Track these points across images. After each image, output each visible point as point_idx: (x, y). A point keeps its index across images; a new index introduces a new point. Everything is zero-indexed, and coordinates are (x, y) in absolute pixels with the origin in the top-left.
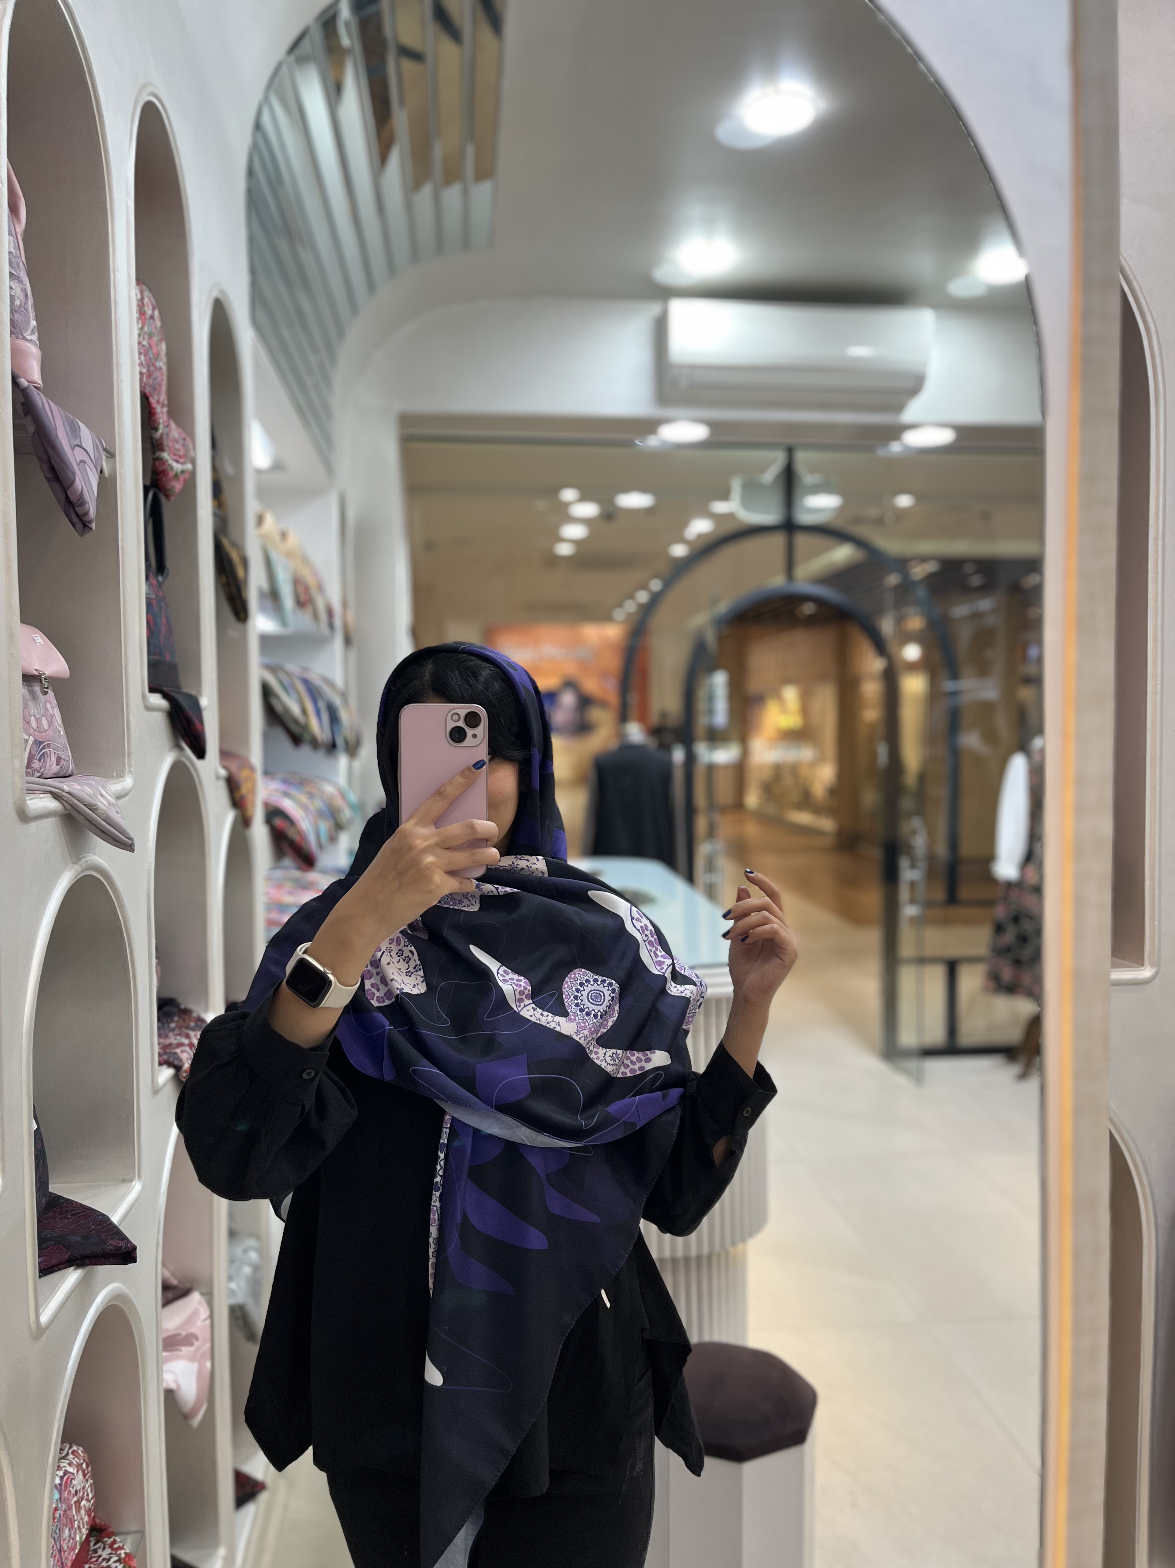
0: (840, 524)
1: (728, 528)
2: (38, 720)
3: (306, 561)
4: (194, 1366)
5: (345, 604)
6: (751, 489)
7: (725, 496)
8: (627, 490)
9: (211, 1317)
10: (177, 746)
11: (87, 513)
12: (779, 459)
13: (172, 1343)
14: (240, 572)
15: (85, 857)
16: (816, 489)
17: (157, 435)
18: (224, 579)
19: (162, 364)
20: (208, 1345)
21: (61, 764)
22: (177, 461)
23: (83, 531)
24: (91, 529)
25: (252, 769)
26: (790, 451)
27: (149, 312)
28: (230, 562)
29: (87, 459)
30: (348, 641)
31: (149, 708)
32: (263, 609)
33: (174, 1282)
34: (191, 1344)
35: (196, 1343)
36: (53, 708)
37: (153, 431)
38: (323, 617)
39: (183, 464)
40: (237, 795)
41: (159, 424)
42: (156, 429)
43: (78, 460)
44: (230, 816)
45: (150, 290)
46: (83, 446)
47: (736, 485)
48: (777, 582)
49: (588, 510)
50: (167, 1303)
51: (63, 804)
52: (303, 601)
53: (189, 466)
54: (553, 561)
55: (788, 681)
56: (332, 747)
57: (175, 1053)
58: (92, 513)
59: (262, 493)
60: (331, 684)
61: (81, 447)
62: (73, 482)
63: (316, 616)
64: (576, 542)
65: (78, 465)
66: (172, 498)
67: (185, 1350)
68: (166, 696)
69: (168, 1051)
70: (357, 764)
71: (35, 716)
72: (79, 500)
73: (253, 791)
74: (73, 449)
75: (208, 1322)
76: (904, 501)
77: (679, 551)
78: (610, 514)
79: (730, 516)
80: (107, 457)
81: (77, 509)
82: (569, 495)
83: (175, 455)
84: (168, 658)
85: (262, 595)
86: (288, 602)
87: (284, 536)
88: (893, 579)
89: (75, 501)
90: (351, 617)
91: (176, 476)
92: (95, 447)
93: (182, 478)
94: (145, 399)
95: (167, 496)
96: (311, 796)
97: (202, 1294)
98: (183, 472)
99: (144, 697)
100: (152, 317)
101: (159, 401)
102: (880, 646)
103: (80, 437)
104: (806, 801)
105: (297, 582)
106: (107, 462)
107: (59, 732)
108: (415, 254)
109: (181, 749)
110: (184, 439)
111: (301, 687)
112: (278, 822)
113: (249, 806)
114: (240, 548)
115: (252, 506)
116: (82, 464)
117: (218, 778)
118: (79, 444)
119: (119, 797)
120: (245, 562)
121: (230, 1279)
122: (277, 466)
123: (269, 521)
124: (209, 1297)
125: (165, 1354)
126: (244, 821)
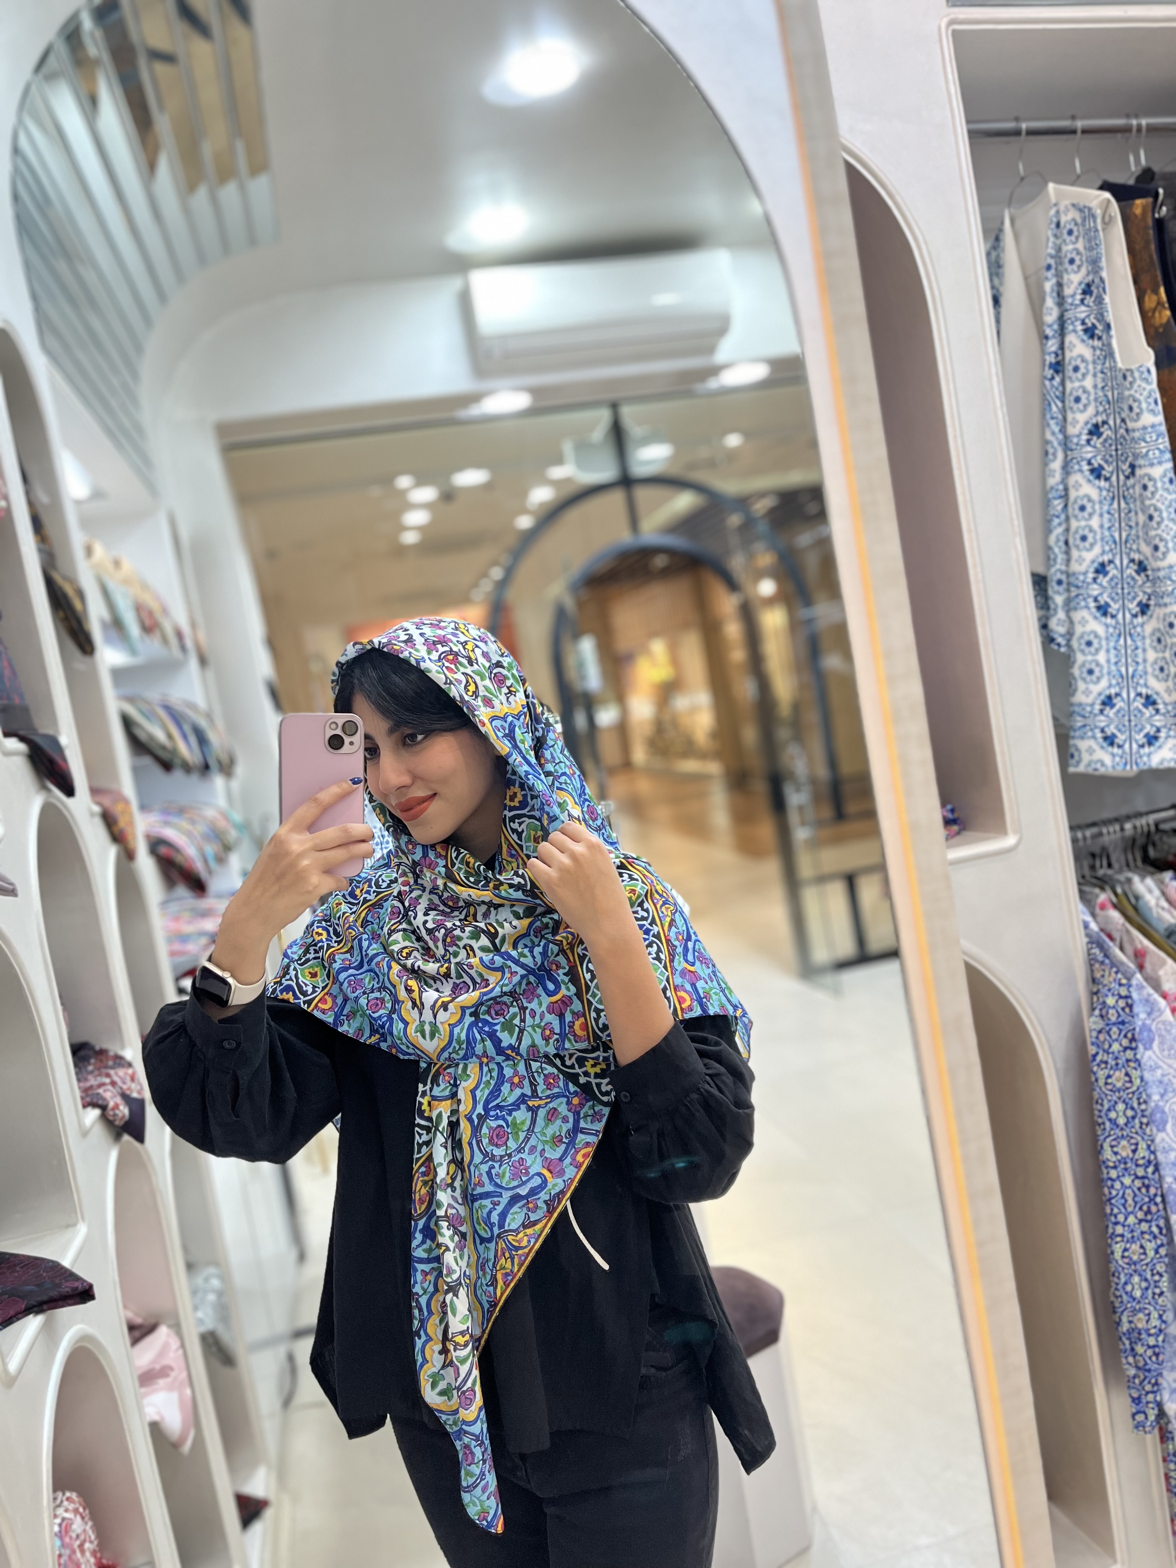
0: (675, 471)
1: (569, 491)
3: (145, 586)
4: (174, 1396)
5: (193, 625)
6: (583, 448)
7: (559, 460)
8: (461, 467)
9: (183, 1346)
10: (43, 788)
12: (604, 416)
13: (147, 1378)
14: (78, 605)
16: (647, 441)
18: (61, 614)
20: (184, 1375)
25: (126, 802)
26: (614, 406)
28: (65, 596)
30: (203, 661)
31: (7, 754)
32: (108, 640)
33: (138, 1321)
34: (167, 1376)
35: (173, 1374)
38: (173, 639)
40: (115, 830)
44: (112, 852)
47: (568, 448)
48: (624, 537)
49: (427, 494)
50: (135, 1341)
52: (149, 627)
54: (401, 551)
55: (653, 634)
56: (206, 767)
57: (98, 1094)
59: (86, 523)
60: (193, 706)
63: (165, 640)
64: (420, 529)
67: (162, 1382)
68: (22, 739)
69: (90, 1092)
70: (235, 784)
73: (131, 823)
75: (181, 1352)
76: (733, 440)
78: (448, 496)
79: (568, 481)
82: (404, 482)
84: (17, 701)
85: (104, 626)
86: (134, 629)
87: (117, 564)
88: (735, 520)
90: (202, 636)
96: (193, 822)
97: (170, 1326)
102: (733, 585)
104: (690, 749)
105: (139, 609)
108: (202, 259)
109: (49, 790)
111: (163, 714)
112: (163, 850)
113: (130, 838)
114: (73, 581)
115: (77, 538)
117: (92, 815)
120: (81, 594)
121: (196, 1308)
122: (97, 494)
123: (99, 551)
124: (177, 1328)
125: (143, 1390)
126: (128, 855)
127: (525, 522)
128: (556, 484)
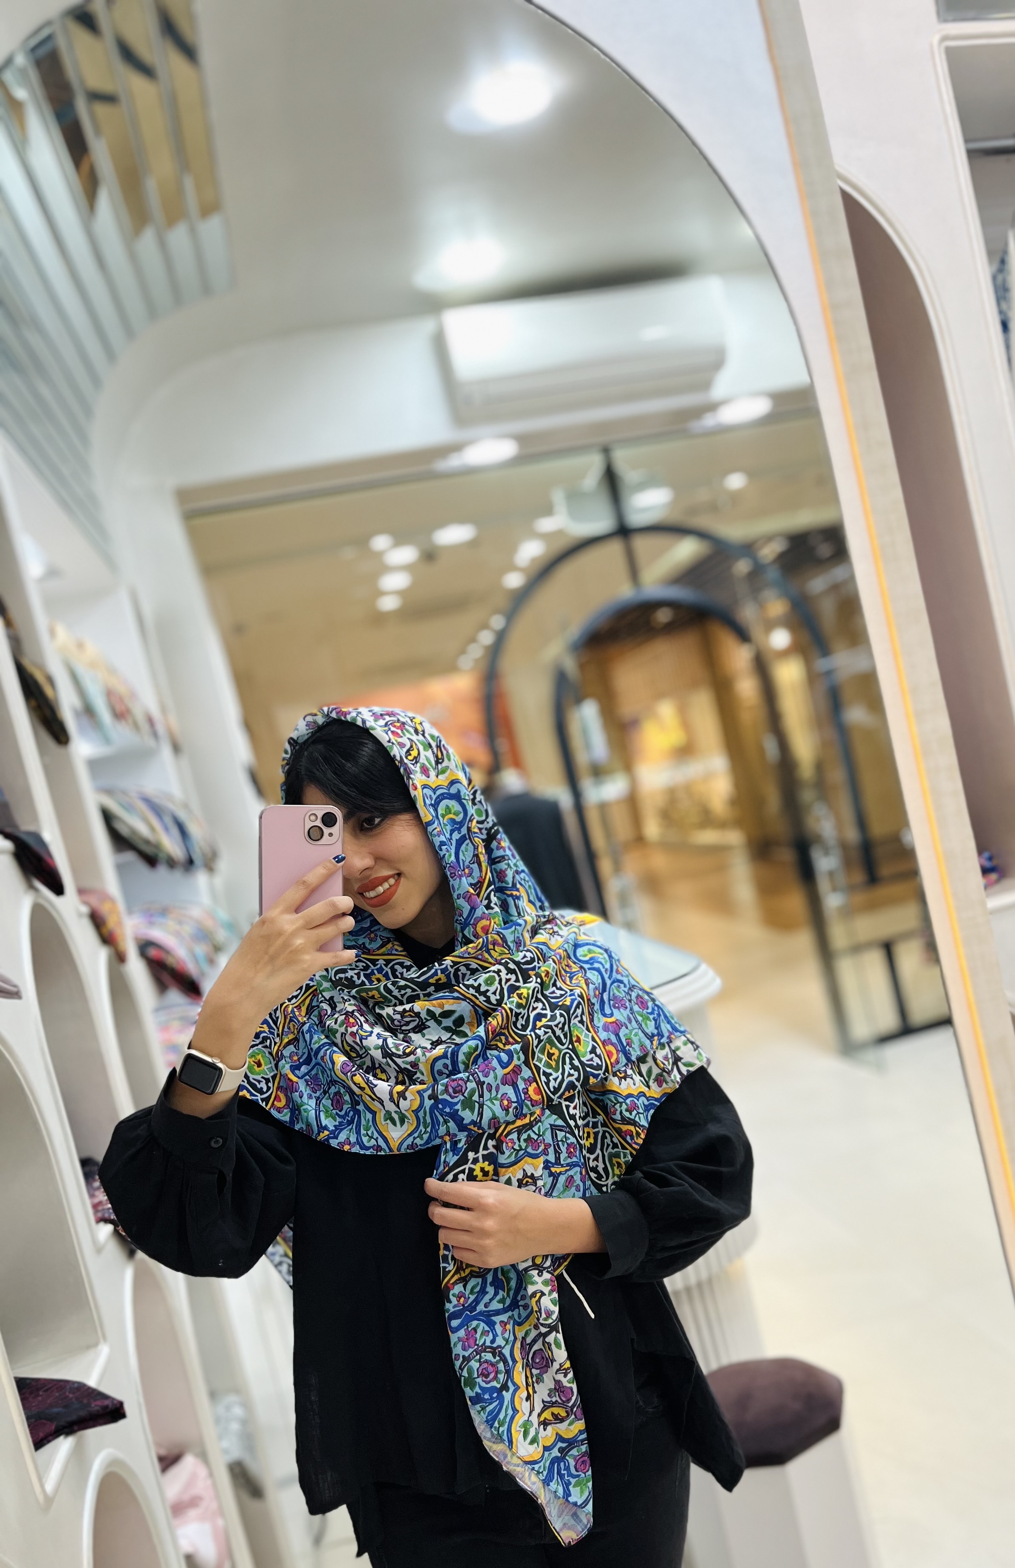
0: (676, 517)
1: (561, 544)
3: (112, 670)
4: (207, 1527)
5: (164, 711)
6: (575, 497)
7: (547, 510)
9: (211, 1475)
10: (31, 886)
12: (596, 462)
13: (179, 1509)
14: (49, 693)
16: (644, 486)
18: (33, 703)
20: (215, 1505)
25: (112, 900)
26: (606, 451)
28: (36, 683)
30: (176, 748)
32: (82, 731)
33: (166, 1448)
34: (197, 1506)
35: (204, 1505)
38: (144, 727)
40: (104, 931)
44: (102, 955)
47: (558, 497)
48: (624, 591)
49: (406, 554)
50: (163, 1470)
52: (120, 713)
54: (380, 619)
55: (660, 695)
56: (190, 863)
59: (49, 604)
60: (171, 797)
63: (137, 727)
64: (400, 593)
67: (192, 1513)
68: (8, 837)
69: (102, 1207)
70: (219, 881)
73: (120, 923)
75: (209, 1482)
76: (736, 481)
77: (511, 580)
78: (429, 556)
79: (559, 533)
82: (380, 542)
85: (77, 713)
86: (106, 716)
87: (81, 646)
88: (743, 567)
90: (173, 722)
96: (180, 923)
97: (196, 1455)
102: (743, 636)
104: (707, 819)
105: (110, 695)
109: (36, 889)
111: (142, 806)
112: (152, 952)
113: (119, 940)
114: (42, 670)
115: (41, 619)
117: (80, 915)
120: (51, 682)
121: (221, 1437)
122: (53, 572)
123: (62, 632)
124: (203, 1456)
125: (176, 1522)
126: (119, 957)
127: (514, 581)
128: (546, 537)
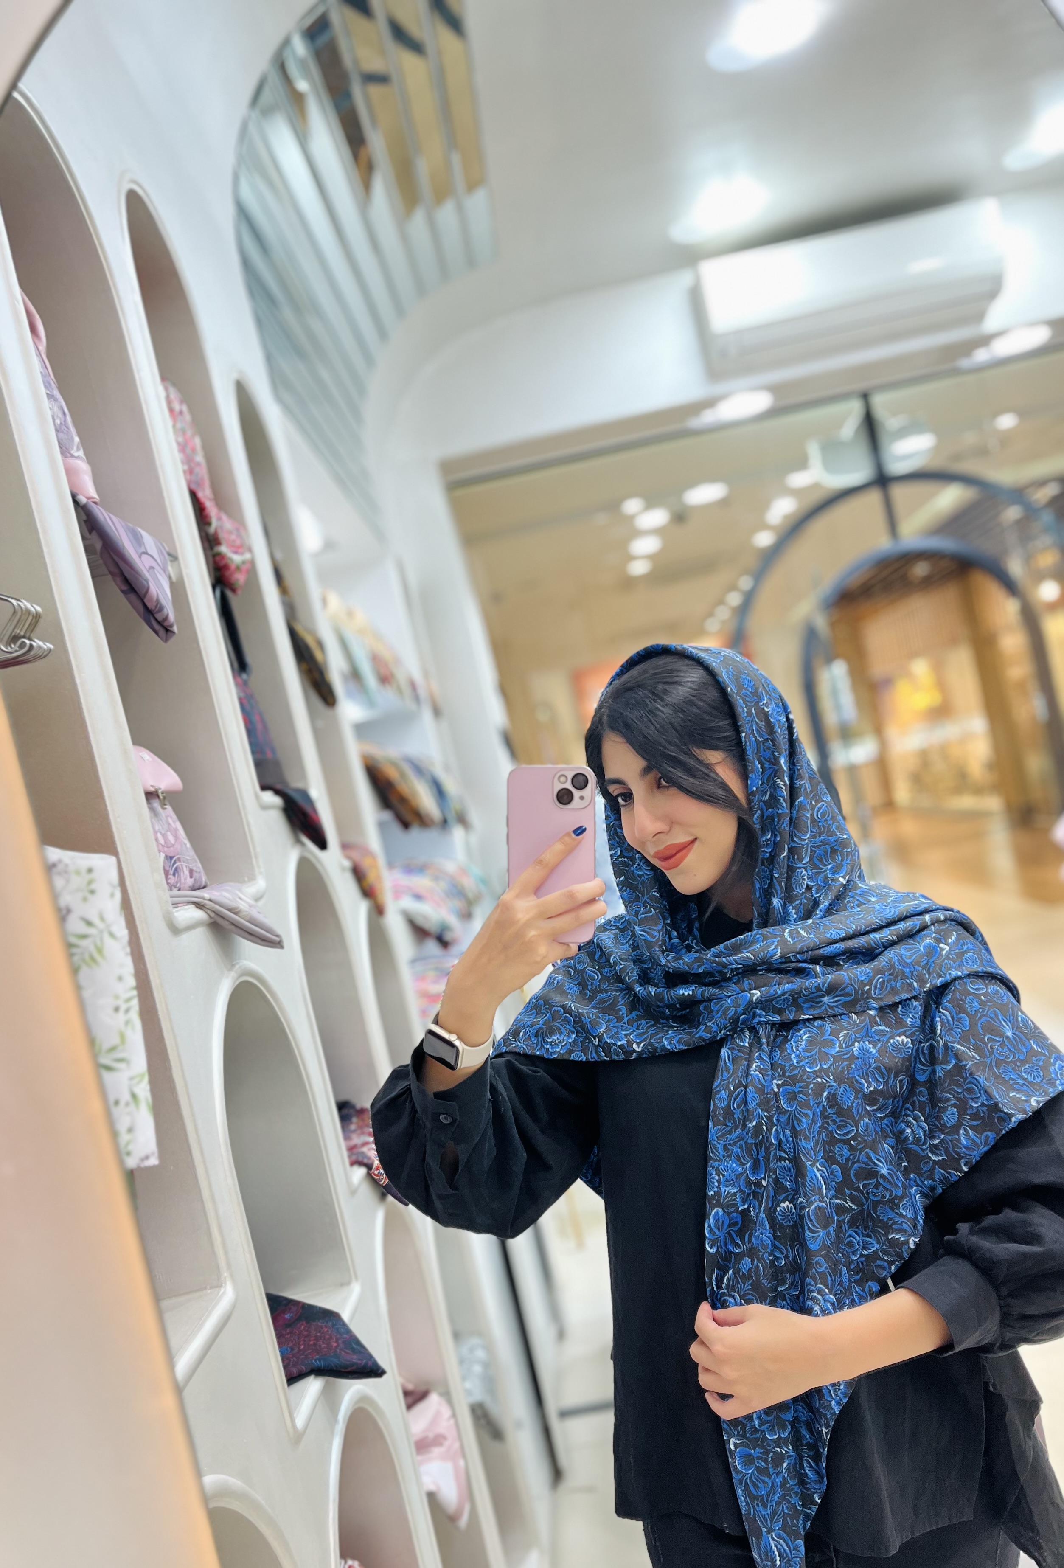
0: (937, 467)
1: (813, 499)
2: (164, 835)
3: (378, 636)
4: (449, 1466)
5: (426, 674)
6: (832, 449)
7: (802, 464)
8: (693, 484)
9: (454, 1416)
10: (298, 841)
11: (166, 618)
12: (854, 410)
13: (423, 1446)
14: (319, 656)
15: (238, 963)
16: (903, 433)
17: (212, 530)
18: (304, 666)
19: (200, 458)
20: (457, 1445)
21: (194, 877)
22: (236, 552)
23: (166, 637)
24: (173, 633)
25: (374, 856)
26: (866, 397)
27: (177, 407)
28: (307, 647)
29: (154, 564)
30: (437, 712)
31: (264, 807)
32: (349, 693)
33: (410, 1387)
34: (441, 1445)
35: (446, 1444)
36: (174, 822)
37: (206, 527)
38: (407, 691)
39: (242, 554)
40: (366, 885)
41: (210, 518)
42: (209, 524)
43: (147, 567)
44: (363, 907)
45: (174, 385)
46: (150, 552)
47: (814, 451)
48: (882, 544)
49: (657, 518)
50: (409, 1407)
51: (207, 913)
52: (385, 677)
53: (247, 556)
54: (630, 583)
55: (913, 655)
56: (445, 822)
57: (363, 1153)
58: (172, 618)
59: (322, 574)
60: (431, 757)
61: (146, 553)
62: (148, 589)
63: (399, 690)
64: (651, 557)
65: (148, 572)
66: (239, 592)
67: (437, 1451)
68: (277, 792)
69: (355, 1151)
70: (474, 839)
71: (161, 833)
72: (156, 606)
73: (379, 878)
74: (140, 557)
75: (452, 1421)
76: (1007, 422)
77: (764, 539)
78: (680, 517)
79: (812, 487)
80: (171, 561)
81: (157, 616)
82: (632, 506)
83: (233, 546)
84: (269, 756)
85: (344, 675)
86: (371, 680)
87: (350, 614)
88: (1012, 514)
89: (153, 608)
90: (434, 685)
91: (238, 568)
92: (160, 552)
93: (244, 567)
94: (193, 495)
95: (234, 590)
97: (440, 1395)
98: (244, 562)
99: (257, 797)
100: (181, 413)
101: (205, 495)
102: (1011, 587)
103: (144, 544)
104: (964, 784)
105: (375, 659)
106: (172, 566)
107: (185, 845)
108: (421, 289)
109: (302, 844)
110: (238, 530)
113: (379, 893)
114: (313, 633)
115: (314, 589)
116: (151, 571)
117: (343, 869)
118: (144, 551)
119: (257, 899)
120: (320, 644)
121: (464, 1378)
122: (329, 545)
123: (334, 601)
124: (447, 1396)
125: (419, 1458)
126: (378, 910)
128: (798, 493)
